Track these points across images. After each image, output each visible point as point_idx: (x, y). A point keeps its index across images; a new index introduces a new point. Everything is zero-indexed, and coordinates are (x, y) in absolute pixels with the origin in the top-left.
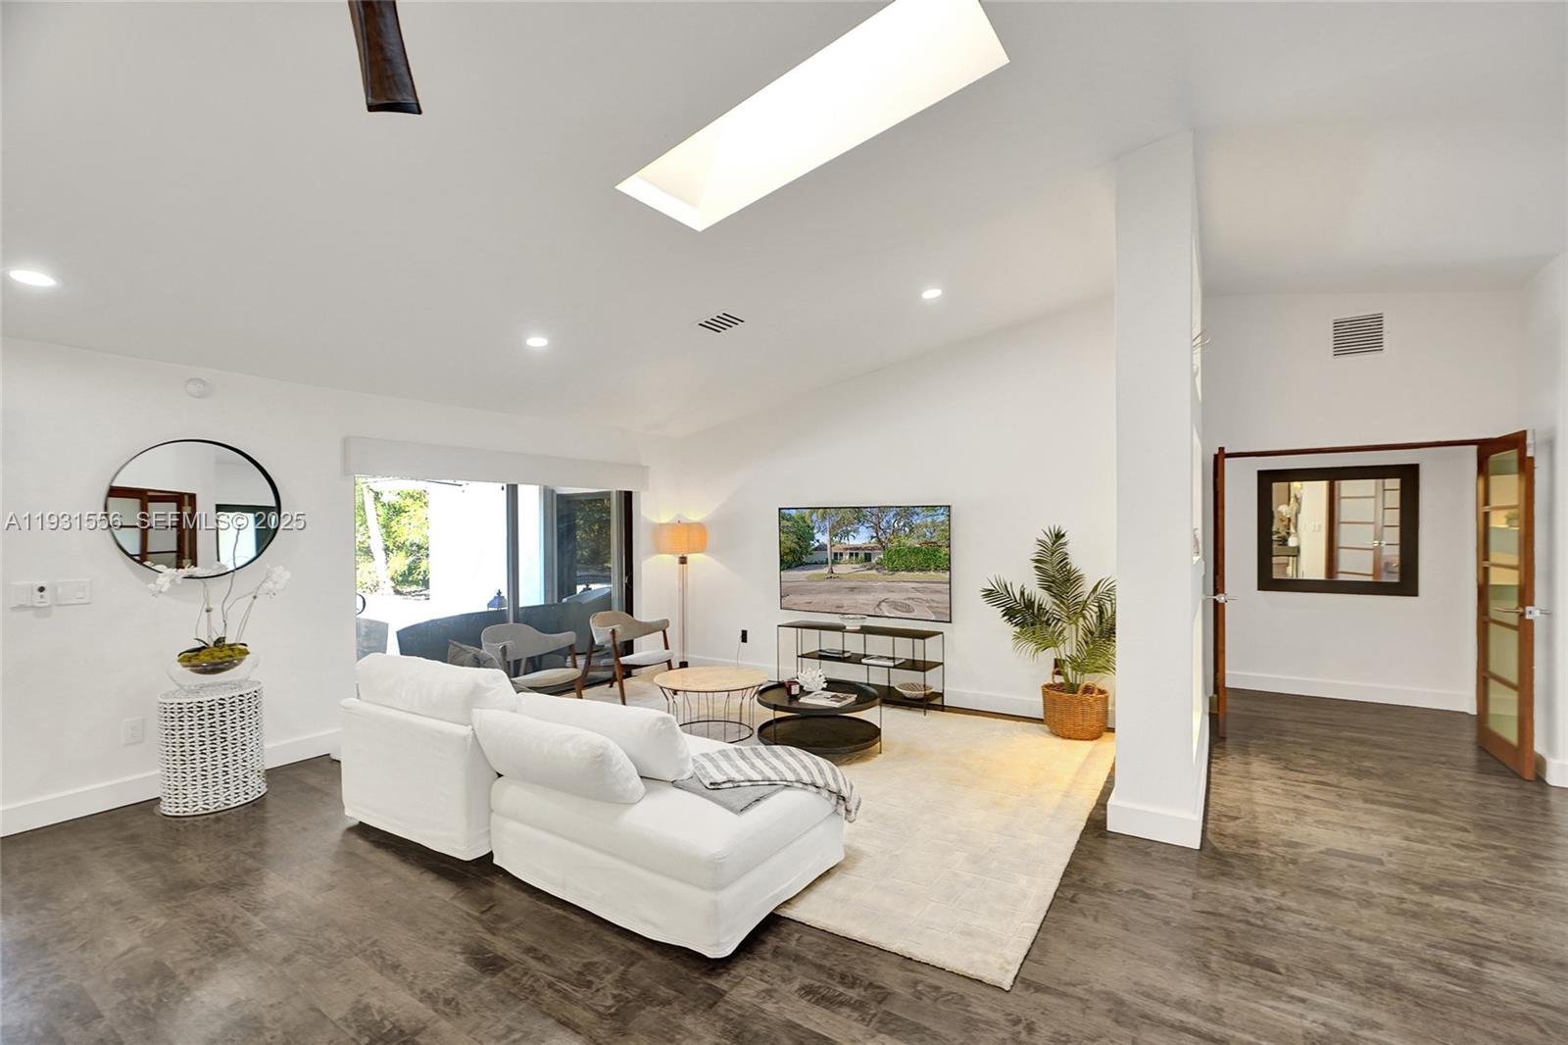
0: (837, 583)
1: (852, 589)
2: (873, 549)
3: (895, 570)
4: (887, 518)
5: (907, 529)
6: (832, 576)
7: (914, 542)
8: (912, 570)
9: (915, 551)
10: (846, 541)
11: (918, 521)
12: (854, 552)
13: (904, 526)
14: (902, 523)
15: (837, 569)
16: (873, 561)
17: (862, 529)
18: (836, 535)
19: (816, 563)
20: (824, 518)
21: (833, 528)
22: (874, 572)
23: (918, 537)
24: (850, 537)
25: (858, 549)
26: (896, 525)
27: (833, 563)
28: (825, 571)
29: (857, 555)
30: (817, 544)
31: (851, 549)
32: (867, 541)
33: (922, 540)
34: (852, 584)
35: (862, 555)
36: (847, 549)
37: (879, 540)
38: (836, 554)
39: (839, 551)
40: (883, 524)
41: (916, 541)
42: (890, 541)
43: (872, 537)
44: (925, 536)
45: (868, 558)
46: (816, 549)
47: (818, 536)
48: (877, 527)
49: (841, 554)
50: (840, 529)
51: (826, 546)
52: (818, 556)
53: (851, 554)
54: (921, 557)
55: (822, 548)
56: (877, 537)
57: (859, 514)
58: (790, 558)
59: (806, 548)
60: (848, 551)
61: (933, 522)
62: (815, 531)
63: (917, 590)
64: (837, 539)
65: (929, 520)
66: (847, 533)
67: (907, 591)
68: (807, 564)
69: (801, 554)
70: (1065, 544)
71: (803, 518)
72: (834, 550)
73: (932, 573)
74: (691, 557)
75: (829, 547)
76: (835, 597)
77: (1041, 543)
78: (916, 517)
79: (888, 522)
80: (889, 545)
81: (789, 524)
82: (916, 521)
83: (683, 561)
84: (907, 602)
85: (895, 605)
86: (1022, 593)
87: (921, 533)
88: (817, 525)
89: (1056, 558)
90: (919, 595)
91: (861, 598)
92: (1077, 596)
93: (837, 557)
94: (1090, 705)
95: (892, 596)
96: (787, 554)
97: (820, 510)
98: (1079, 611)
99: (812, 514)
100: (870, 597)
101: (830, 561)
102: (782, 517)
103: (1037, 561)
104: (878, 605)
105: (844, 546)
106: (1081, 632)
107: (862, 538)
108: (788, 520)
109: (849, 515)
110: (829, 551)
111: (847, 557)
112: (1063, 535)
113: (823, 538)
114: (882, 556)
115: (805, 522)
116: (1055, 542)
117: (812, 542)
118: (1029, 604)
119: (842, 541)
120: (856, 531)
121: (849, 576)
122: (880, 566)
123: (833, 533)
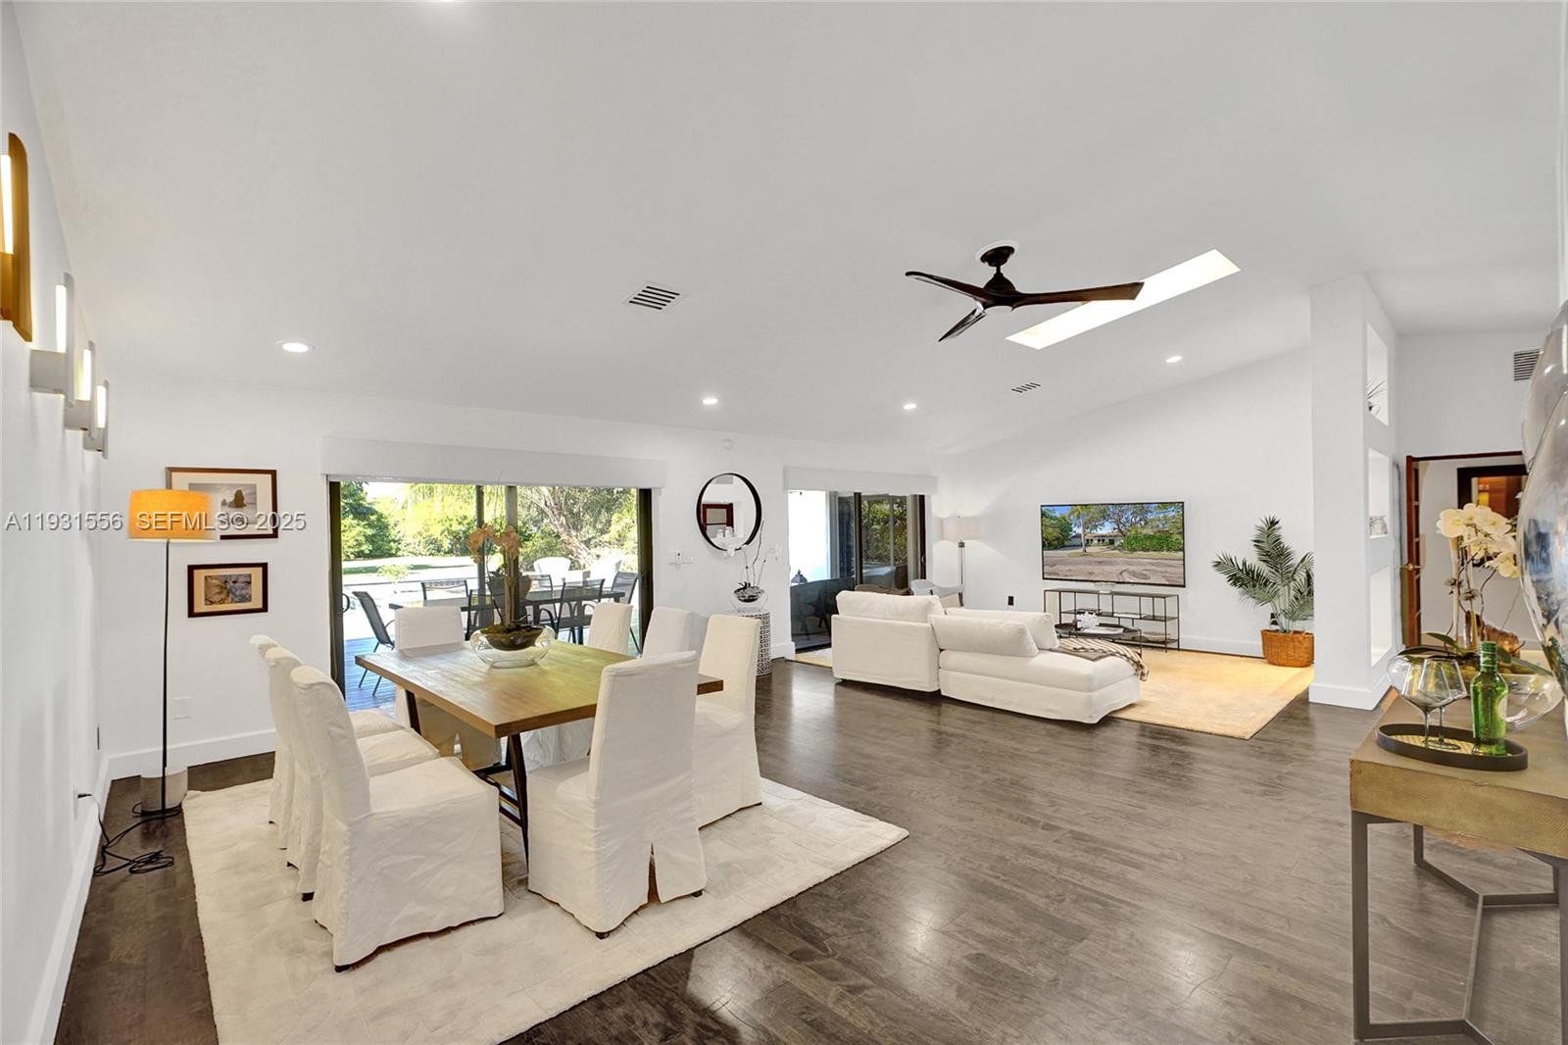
0: (1088, 559)
1: (1100, 563)
2: (1115, 536)
3: (1134, 550)
5: (1142, 522)
6: (1086, 555)
7: (1149, 531)
8: (1148, 550)
9: (1150, 538)
10: (1096, 532)
11: (1152, 515)
12: (1101, 539)
13: (1141, 520)
14: (1138, 518)
15: (1089, 549)
16: (1116, 544)
17: (1106, 523)
18: (1088, 528)
19: (1072, 546)
20: (1078, 517)
21: (1085, 523)
22: (1117, 551)
23: (1153, 528)
24: (1098, 529)
25: (1104, 536)
26: (1133, 519)
27: (1086, 546)
28: (1081, 550)
29: (1104, 540)
30: (1073, 533)
31: (1099, 536)
32: (1111, 531)
33: (1155, 530)
34: (1100, 559)
35: (1107, 540)
36: (1096, 536)
37: (1120, 531)
38: (1088, 540)
39: (1090, 538)
40: (1123, 520)
41: (1151, 531)
42: (1129, 531)
43: (1115, 529)
44: (1158, 527)
45: (1112, 542)
46: (1073, 536)
47: (1074, 528)
48: (1118, 522)
49: (1092, 540)
50: (1090, 524)
51: (1081, 534)
52: (1076, 541)
53: (1099, 540)
54: (1155, 541)
55: (1078, 536)
56: (1119, 528)
57: (1104, 511)
58: (1050, 542)
59: (1066, 536)
60: (1097, 538)
61: (1165, 516)
62: (1072, 525)
63: (1153, 564)
64: (1089, 530)
65: (1161, 515)
66: (1096, 526)
67: (1143, 564)
68: (1065, 546)
70: (1279, 528)
71: (1062, 514)
72: (1086, 537)
73: (1165, 553)
74: (967, 543)
75: (1083, 535)
76: (1088, 567)
77: (1261, 529)
79: (1127, 517)
80: (1128, 533)
82: (1150, 516)
83: (962, 545)
84: (1145, 572)
85: (1134, 574)
86: (1244, 564)
87: (1154, 524)
88: (1073, 518)
89: (1272, 539)
90: (1154, 568)
91: (1107, 568)
92: (1288, 567)
93: (1088, 542)
94: (1300, 642)
95: (1131, 568)
96: (1048, 539)
98: (1290, 575)
99: (1068, 509)
100: (1115, 568)
101: (1084, 544)
102: (1043, 514)
103: (1255, 541)
104: (1121, 574)
105: (1094, 535)
106: (1293, 593)
107: (1107, 529)
108: (1048, 516)
109: (1099, 510)
110: (1082, 538)
111: (1097, 542)
112: (1277, 522)
113: (1079, 531)
114: (1122, 541)
115: (1064, 516)
116: (1269, 529)
117: (1069, 532)
118: (1249, 572)
119: (1093, 531)
120: (1102, 525)
121: (1098, 555)
122: (1121, 547)
123: (1085, 527)
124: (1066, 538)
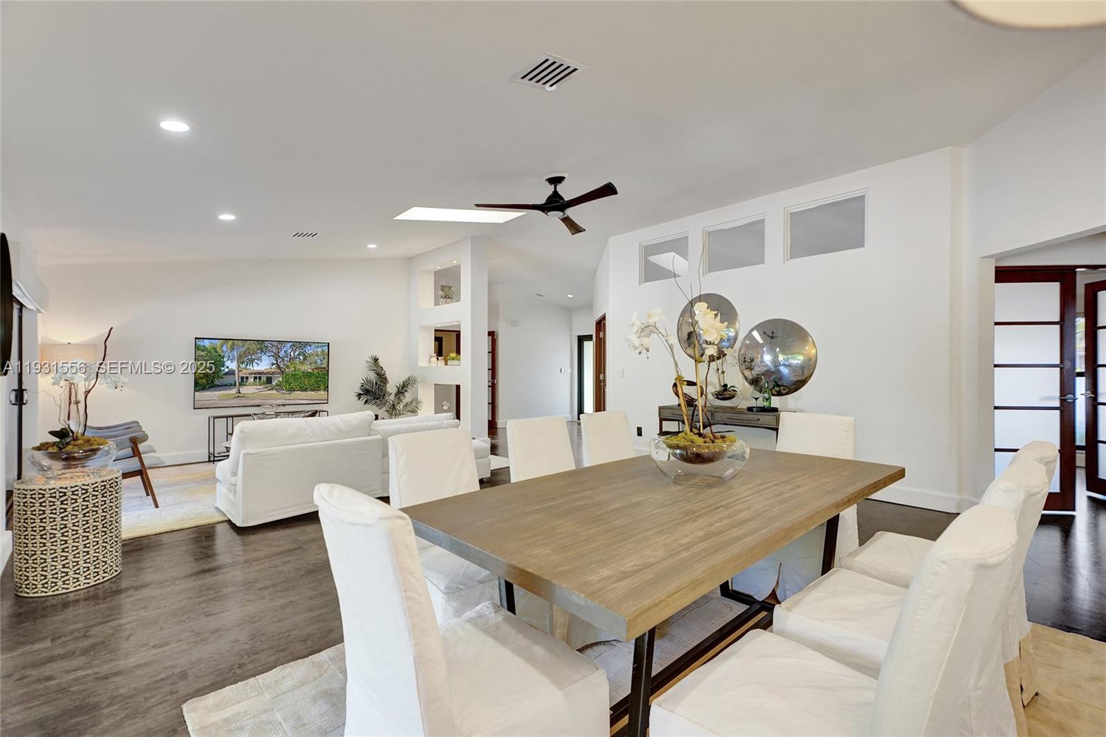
2: (273, 373)
3: (292, 390)
4: (285, 349)
5: (301, 357)
6: (239, 395)
7: (307, 368)
8: (306, 390)
9: (307, 375)
10: (251, 368)
11: (310, 351)
12: (258, 376)
13: (299, 354)
14: (297, 353)
15: (244, 390)
16: (274, 383)
17: (264, 357)
18: (243, 363)
19: (226, 385)
20: (232, 349)
21: (240, 356)
22: (274, 392)
23: (311, 364)
24: (255, 364)
25: (261, 373)
26: (292, 354)
27: (240, 385)
28: (234, 391)
29: (260, 378)
30: (227, 370)
31: (255, 373)
32: (268, 367)
33: (314, 366)
35: (264, 378)
36: (251, 374)
37: (279, 367)
38: (242, 378)
39: (245, 376)
40: (282, 354)
41: (309, 367)
42: (287, 367)
43: (273, 364)
44: (316, 362)
45: (269, 381)
46: (226, 374)
47: (228, 363)
48: (276, 356)
49: (247, 378)
50: (246, 358)
51: (234, 371)
52: (228, 380)
53: (255, 378)
54: (313, 380)
55: (231, 373)
56: (277, 363)
57: (262, 345)
58: (204, 381)
59: (218, 373)
60: (253, 376)
62: (225, 359)
64: (244, 366)
65: (320, 350)
66: (252, 361)
68: (218, 386)
69: (214, 378)
71: (215, 349)
72: (241, 375)
75: (236, 372)
78: (309, 348)
79: (285, 352)
80: (287, 370)
81: (203, 353)
82: (309, 350)
87: (313, 360)
88: (227, 355)
93: (243, 380)
96: (202, 378)
97: (231, 341)
99: (222, 346)
101: (237, 383)
102: (197, 348)
105: (251, 372)
107: (264, 364)
108: (202, 351)
109: (254, 346)
110: (237, 376)
111: (252, 380)
113: (231, 365)
114: (281, 379)
115: (216, 352)
117: (222, 368)
119: (248, 367)
120: (259, 359)
121: (253, 396)
122: (279, 387)
123: (240, 361)
124: (217, 374)
